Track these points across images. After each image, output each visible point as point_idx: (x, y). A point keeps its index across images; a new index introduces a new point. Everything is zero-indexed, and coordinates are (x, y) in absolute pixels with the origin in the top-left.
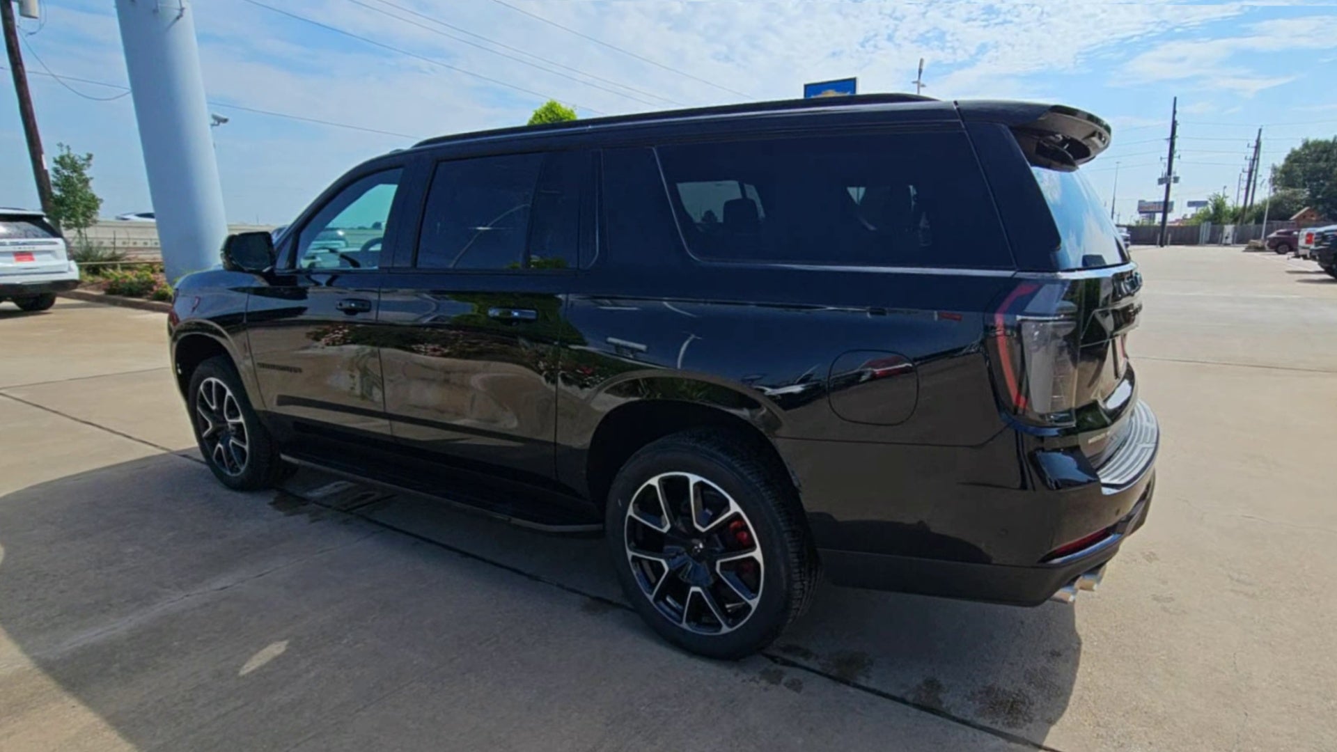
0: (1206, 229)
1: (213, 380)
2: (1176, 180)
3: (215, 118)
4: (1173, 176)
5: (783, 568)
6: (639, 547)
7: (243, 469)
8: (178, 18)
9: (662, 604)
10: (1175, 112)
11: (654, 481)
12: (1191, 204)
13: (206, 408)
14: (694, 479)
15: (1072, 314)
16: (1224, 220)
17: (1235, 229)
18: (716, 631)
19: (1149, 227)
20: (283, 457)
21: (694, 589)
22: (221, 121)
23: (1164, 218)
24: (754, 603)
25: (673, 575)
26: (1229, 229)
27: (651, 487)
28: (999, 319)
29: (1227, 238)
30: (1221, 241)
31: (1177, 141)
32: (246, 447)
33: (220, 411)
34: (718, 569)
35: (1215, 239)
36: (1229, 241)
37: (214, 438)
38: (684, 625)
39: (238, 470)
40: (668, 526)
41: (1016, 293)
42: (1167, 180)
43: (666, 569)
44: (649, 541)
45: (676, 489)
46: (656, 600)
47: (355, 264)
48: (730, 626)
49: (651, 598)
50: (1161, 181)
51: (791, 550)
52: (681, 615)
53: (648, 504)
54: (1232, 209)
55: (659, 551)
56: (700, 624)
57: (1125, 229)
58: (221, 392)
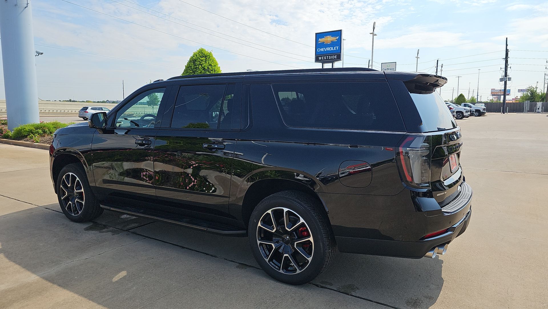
0: (527, 104)
1: (71, 174)
2: (510, 79)
3: (37, 52)
4: (508, 77)
5: (321, 244)
6: (262, 239)
7: (80, 212)
8: (25, 8)
9: (271, 263)
10: (507, 45)
11: (269, 211)
12: (520, 91)
13: (65, 186)
14: (286, 210)
15: (428, 148)
16: (536, 99)
17: (543, 105)
18: (295, 273)
19: (496, 104)
20: (101, 206)
21: (285, 255)
22: (39, 54)
23: (505, 98)
24: (310, 259)
25: (277, 250)
26: (539, 104)
27: (269, 214)
28: (401, 149)
29: (538, 109)
30: (536, 111)
31: (509, 59)
32: (83, 203)
33: (72, 188)
34: (295, 246)
35: (532, 110)
36: (540, 110)
37: (67, 199)
38: (281, 271)
39: (78, 213)
40: (275, 229)
41: (407, 140)
42: (505, 78)
43: (274, 248)
44: (267, 236)
45: (278, 214)
46: (269, 261)
47: (138, 125)
48: (300, 270)
49: (267, 260)
50: (501, 80)
51: (324, 237)
52: (280, 267)
53: (267, 221)
54: (540, 94)
55: (271, 240)
56: (288, 271)
57: (484, 104)
58: (74, 178)
